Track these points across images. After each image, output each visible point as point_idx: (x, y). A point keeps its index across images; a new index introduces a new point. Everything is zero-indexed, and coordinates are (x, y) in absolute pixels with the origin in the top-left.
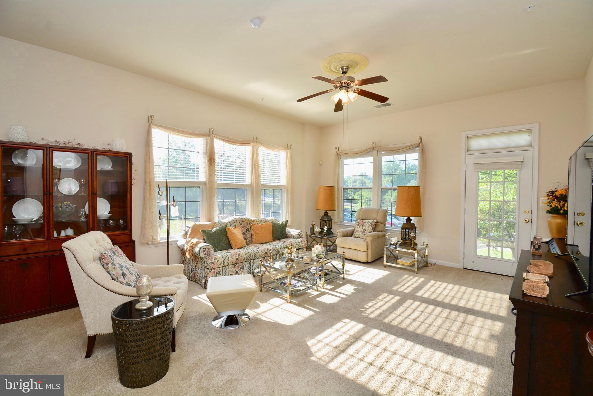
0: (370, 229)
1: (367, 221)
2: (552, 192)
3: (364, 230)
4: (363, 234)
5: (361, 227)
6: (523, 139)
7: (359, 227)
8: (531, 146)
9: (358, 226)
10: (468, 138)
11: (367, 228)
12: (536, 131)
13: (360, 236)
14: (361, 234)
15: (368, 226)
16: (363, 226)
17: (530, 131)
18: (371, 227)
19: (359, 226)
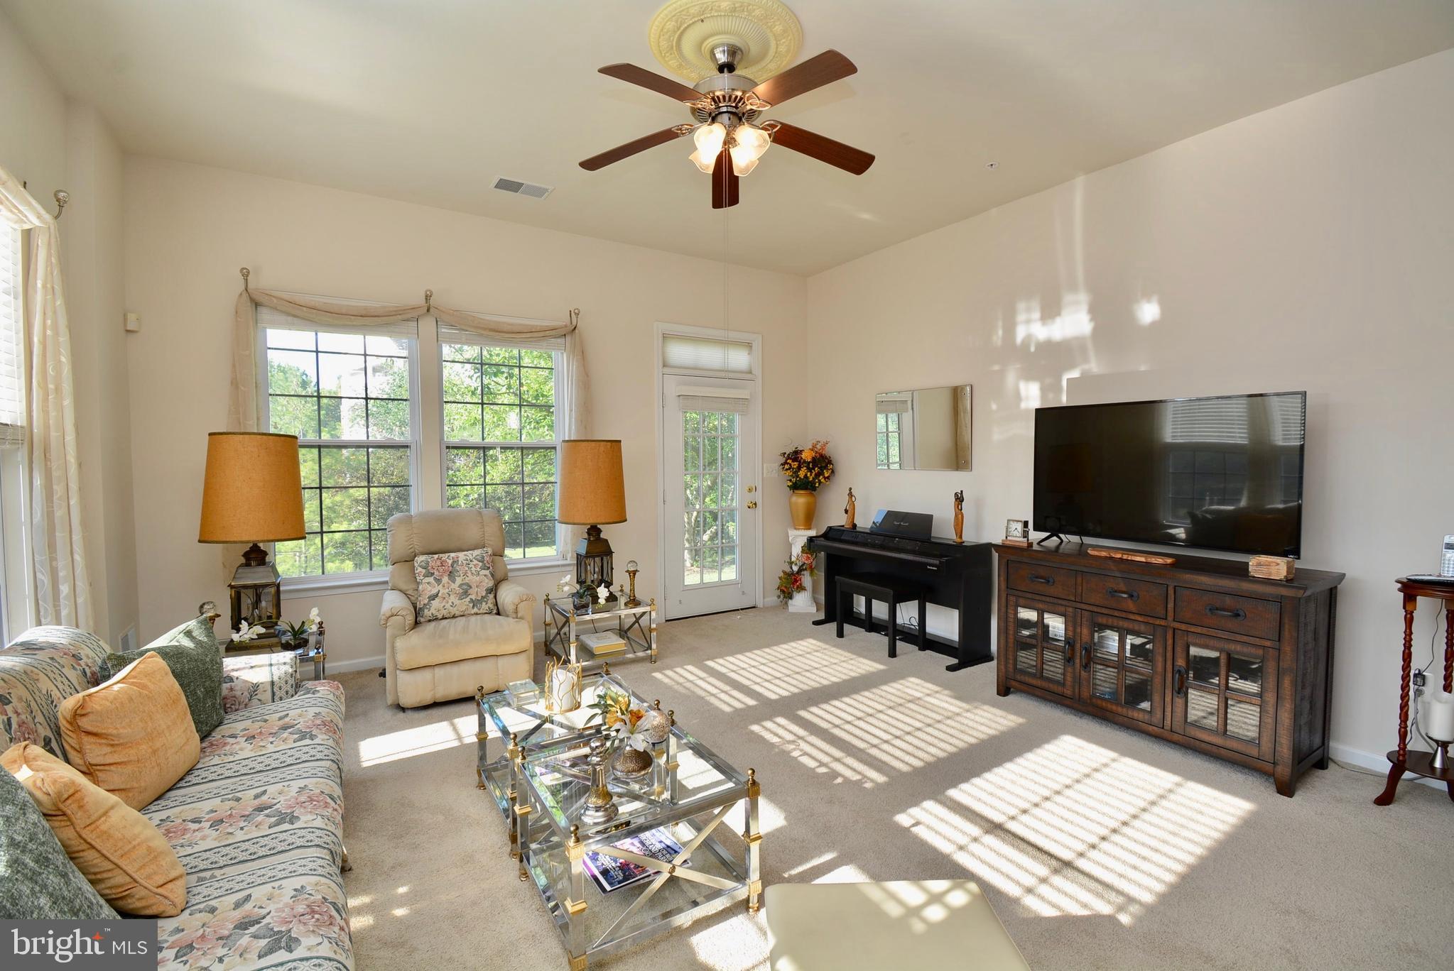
0: (487, 581)
1: (461, 556)
2: (795, 456)
3: (465, 587)
4: (468, 599)
5: (445, 579)
6: (739, 359)
7: (438, 581)
8: (750, 372)
9: (431, 579)
10: (665, 337)
11: (472, 579)
12: (757, 346)
13: (454, 611)
14: (457, 602)
15: (473, 569)
16: (451, 575)
17: (749, 346)
18: (487, 572)
19: (435, 579)
